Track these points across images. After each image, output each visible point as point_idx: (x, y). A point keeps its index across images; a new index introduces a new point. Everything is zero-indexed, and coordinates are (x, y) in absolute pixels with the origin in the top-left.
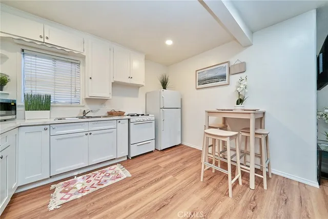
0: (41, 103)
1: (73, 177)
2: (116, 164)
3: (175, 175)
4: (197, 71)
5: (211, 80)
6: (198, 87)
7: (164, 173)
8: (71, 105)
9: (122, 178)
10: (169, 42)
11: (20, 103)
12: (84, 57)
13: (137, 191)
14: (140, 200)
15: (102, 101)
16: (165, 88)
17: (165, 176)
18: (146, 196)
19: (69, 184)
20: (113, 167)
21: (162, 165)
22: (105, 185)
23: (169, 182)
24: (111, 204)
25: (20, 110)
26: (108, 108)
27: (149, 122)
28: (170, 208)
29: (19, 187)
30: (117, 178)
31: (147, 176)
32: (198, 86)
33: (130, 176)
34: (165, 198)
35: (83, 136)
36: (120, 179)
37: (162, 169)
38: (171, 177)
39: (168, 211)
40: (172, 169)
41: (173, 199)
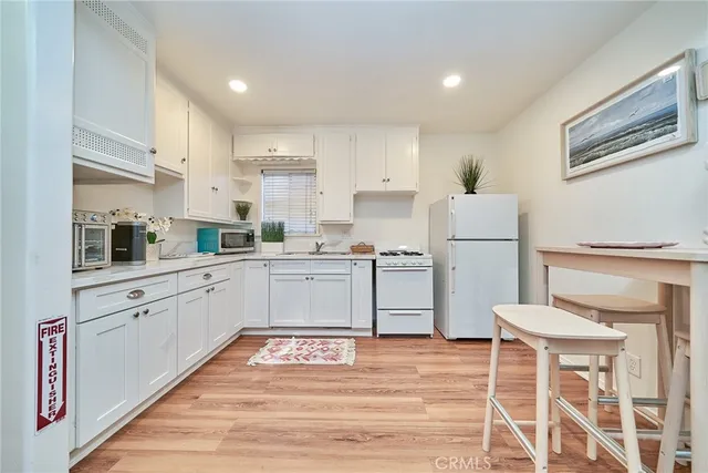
0: (275, 233)
1: (291, 337)
2: (349, 337)
3: (431, 402)
4: (564, 125)
5: (613, 141)
6: (571, 172)
7: (412, 386)
8: (306, 235)
9: (339, 362)
10: (452, 81)
11: (258, 233)
12: (315, 162)
13: (339, 392)
14: (329, 407)
15: (345, 228)
16: (471, 190)
17: (407, 393)
18: (342, 407)
19: (281, 343)
20: (340, 341)
21: (424, 370)
22: (311, 362)
23: (404, 408)
24: (295, 390)
25: (257, 240)
26: (356, 239)
27: (421, 269)
28: (358, 450)
29: (244, 329)
30: (333, 359)
31: (375, 376)
32: (569, 170)
33: (351, 363)
34: (367, 430)
35: (301, 281)
36: (333, 362)
37: (416, 376)
38: (418, 399)
39: (350, 452)
40: (437, 386)
41: (377, 440)
